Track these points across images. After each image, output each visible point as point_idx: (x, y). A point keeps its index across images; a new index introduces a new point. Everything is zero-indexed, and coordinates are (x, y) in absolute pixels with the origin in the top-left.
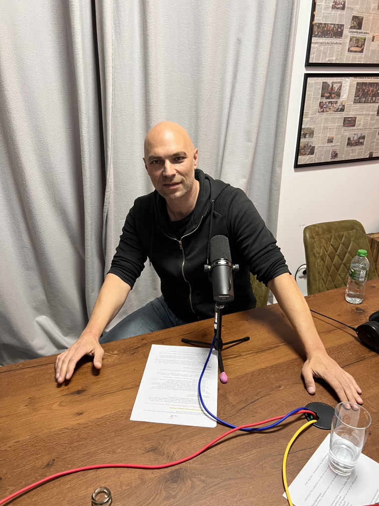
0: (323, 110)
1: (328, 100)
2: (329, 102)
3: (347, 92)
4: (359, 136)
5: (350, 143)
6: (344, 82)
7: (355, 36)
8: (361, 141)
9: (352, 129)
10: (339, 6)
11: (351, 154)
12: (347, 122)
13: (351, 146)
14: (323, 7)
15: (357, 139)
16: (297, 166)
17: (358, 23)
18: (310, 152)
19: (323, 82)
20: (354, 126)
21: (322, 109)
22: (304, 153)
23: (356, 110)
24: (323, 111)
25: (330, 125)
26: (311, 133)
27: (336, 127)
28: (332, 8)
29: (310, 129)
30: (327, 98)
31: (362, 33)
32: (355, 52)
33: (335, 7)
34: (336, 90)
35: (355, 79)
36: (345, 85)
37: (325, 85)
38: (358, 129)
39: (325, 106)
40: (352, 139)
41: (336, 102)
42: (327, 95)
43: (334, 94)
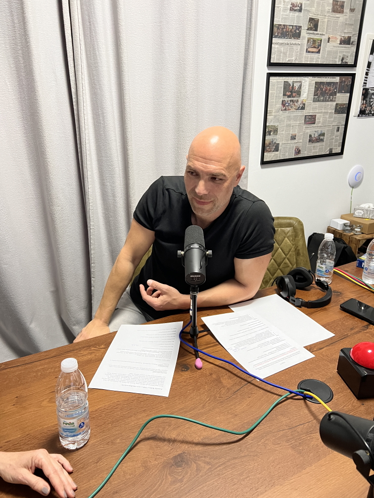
0: (286, 108)
1: (290, 99)
2: (291, 101)
3: (307, 91)
4: (319, 133)
5: (311, 140)
6: (303, 81)
7: (311, 37)
8: (321, 137)
9: (313, 127)
10: (296, 8)
11: (313, 151)
12: (308, 120)
13: (312, 142)
14: (282, 9)
16: (264, 163)
17: (314, 24)
18: (275, 149)
19: (284, 81)
20: (314, 123)
22: (269, 150)
23: (315, 108)
24: (285, 110)
25: (292, 122)
26: (276, 131)
27: (298, 124)
28: (290, 10)
29: (275, 126)
30: (289, 97)
31: (318, 34)
32: (313, 52)
33: (293, 9)
34: (296, 89)
35: (314, 79)
36: (305, 84)
37: (286, 84)
39: (287, 104)
40: (313, 136)
41: (297, 100)
42: (288, 93)
43: (295, 92)
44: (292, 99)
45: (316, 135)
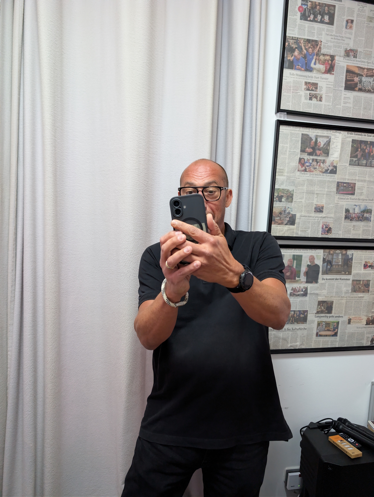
1: (312, 157)
2: (313, 160)
3: (339, 150)
4: (363, 208)
5: (348, 216)
6: (333, 137)
8: (366, 215)
9: (351, 199)
12: (342, 188)
13: (351, 220)
15: (359, 212)
18: (289, 221)
19: (302, 134)
20: (353, 194)
21: (304, 168)
24: (305, 170)
25: (316, 189)
26: (290, 197)
27: (325, 193)
29: (288, 191)
30: (310, 154)
34: (322, 146)
35: (349, 135)
36: (335, 141)
38: (359, 199)
39: (307, 164)
40: (351, 211)
41: (324, 160)
42: (309, 150)
43: (319, 150)
44: (315, 158)
45: (357, 211)
